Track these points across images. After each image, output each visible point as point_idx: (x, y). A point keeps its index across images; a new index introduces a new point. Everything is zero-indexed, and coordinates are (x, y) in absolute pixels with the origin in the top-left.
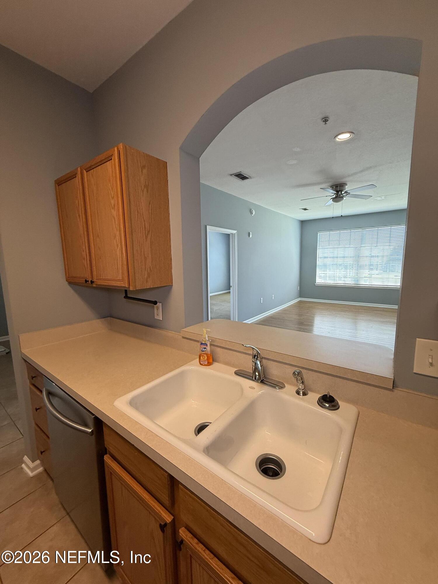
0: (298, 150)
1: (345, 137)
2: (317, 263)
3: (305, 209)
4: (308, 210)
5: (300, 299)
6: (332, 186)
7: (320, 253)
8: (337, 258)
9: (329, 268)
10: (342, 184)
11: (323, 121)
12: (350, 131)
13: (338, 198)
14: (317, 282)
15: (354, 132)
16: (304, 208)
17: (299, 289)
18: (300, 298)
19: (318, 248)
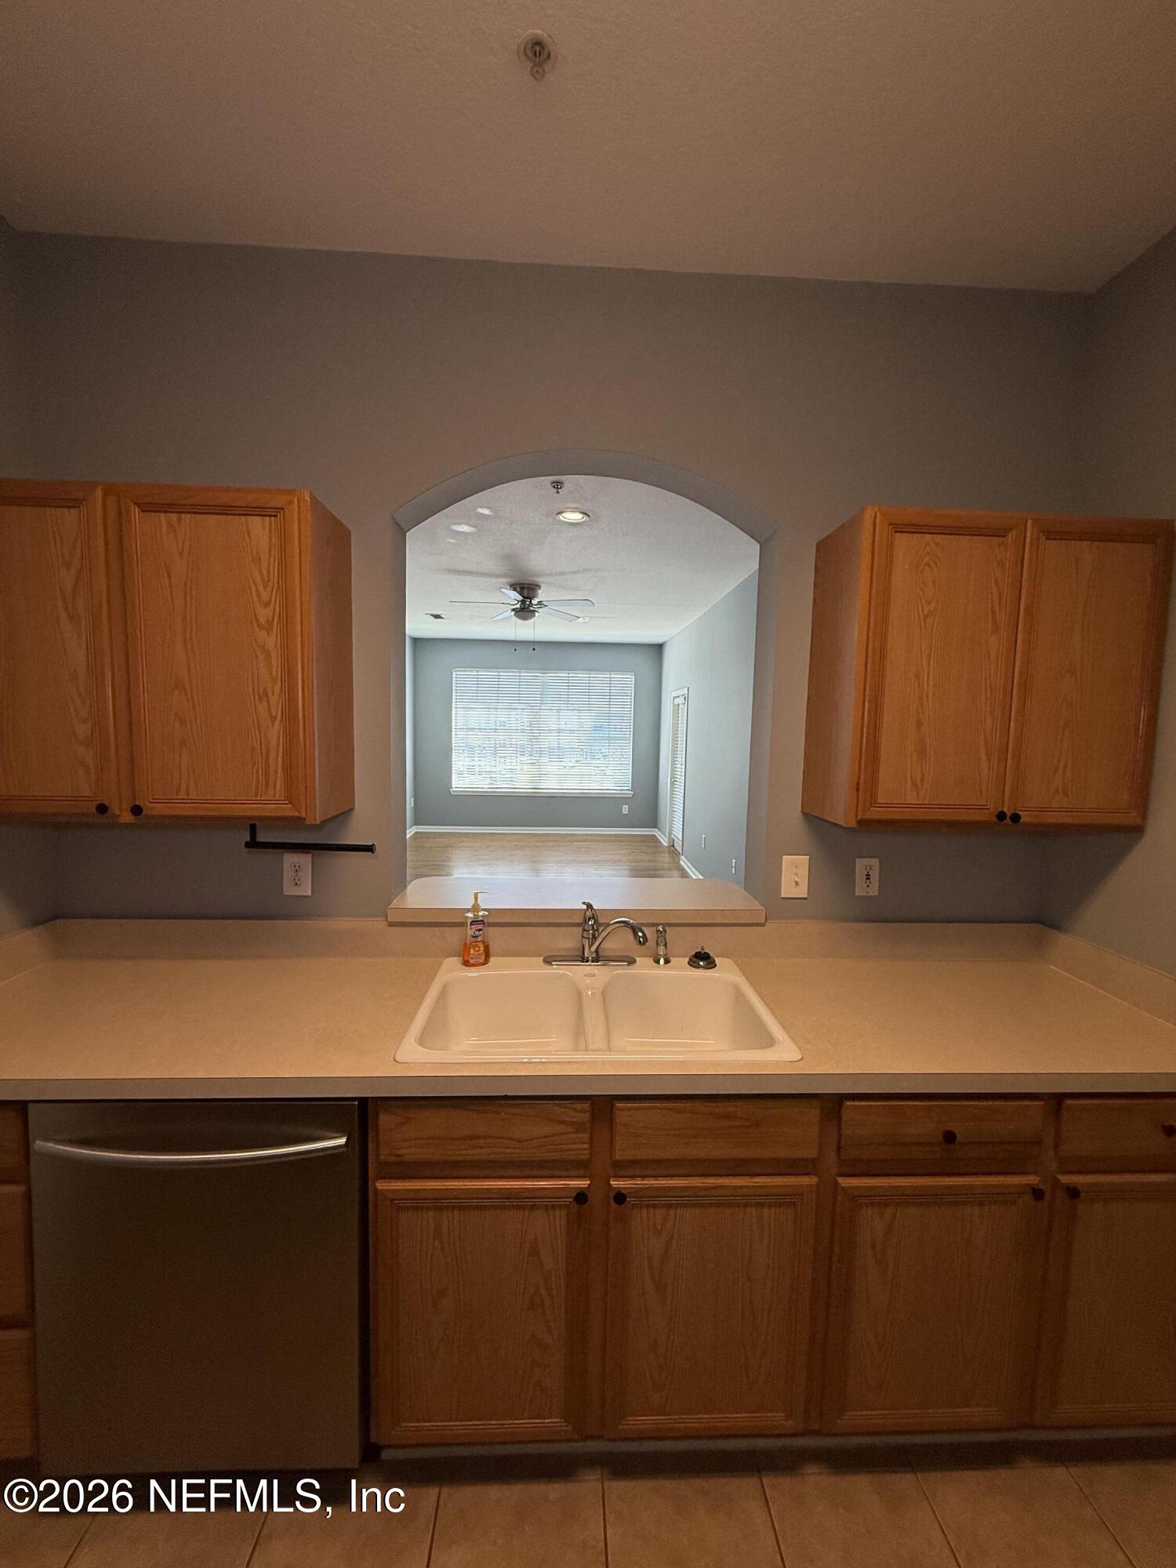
0: (486, 512)
1: (575, 517)
2: (453, 742)
3: (437, 617)
4: (442, 618)
5: (417, 829)
6: (515, 584)
7: (458, 718)
8: (496, 732)
9: (479, 754)
10: (532, 585)
11: (554, 487)
12: (583, 511)
13: (525, 611)
14: (453, 786)
15: (590, 514)
16: (436, 613)
17: (412, 805)
18: (415, 827)
19: (454, 706)
